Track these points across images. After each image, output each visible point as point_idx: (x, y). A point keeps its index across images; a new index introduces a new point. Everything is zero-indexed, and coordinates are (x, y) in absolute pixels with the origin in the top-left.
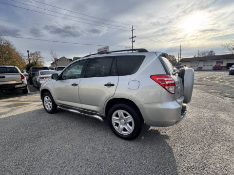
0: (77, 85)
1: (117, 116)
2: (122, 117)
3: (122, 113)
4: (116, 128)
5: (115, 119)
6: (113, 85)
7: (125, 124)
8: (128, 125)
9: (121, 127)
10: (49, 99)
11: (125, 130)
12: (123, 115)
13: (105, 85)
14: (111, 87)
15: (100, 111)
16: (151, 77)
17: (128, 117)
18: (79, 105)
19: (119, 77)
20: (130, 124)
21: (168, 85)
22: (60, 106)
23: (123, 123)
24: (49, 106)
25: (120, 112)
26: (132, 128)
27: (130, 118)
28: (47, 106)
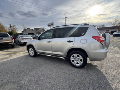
0: (50, 42)
1: (73, 57)
2: (76, 57)
3: (76, 55)
4: (73, 63)
5: (72, 59)
6: (72, 42)
7: (78, 60)
8: (79, 61)
9: (76, 62)
10: (32, 49)
11: (78, 63)
12: (77, 56)
13: (68, 42)
14: (71, 42)
15: (64, 55)
16: (92, 37)
17: (80, 57)
18: (51, 52)
19: (75, 37)
20: (81, 60)
21: (102, 41)
22: (39, 53)
23: (77, 60)
24: (32, 53)
25: (75, 55)
26: (82, 62)
27: (81, 57)
28: (31, 53)
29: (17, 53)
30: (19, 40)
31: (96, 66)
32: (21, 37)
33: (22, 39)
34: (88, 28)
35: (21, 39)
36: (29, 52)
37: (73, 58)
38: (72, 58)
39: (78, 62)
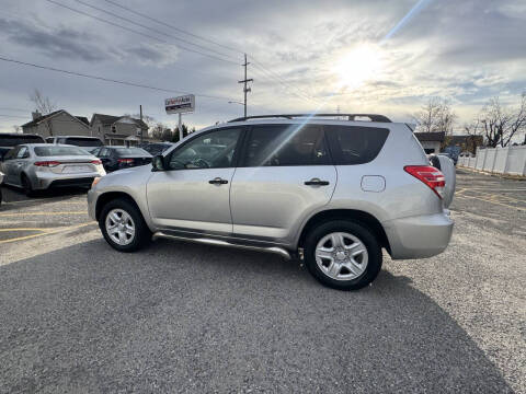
0: (227, 182)
1: (328, 244)
2: (339, 247)
3: (342, 239)
4: (325, 270)
5: (321, 252)
6: (326, 183)
7: (347, 259)
8: (353, 261)
9: (338, 266)
10: (126, 216)
12: (343, 243)
13: (307, 183)
15: (285, 238)
16: (406, 169)
17: (355, 245)
19: (338, 167)
20: (358, 258)
21: (437, 184)
23: (342, 257)
25: (337, 237)
26: (362, 267)
27: (358, 247)
28: (117, 235)
29: (30, 233)
30: (27, 170)
31: (405, 280)
32: (38, 152)
33: (47, 164)
34: (386, 132)
35: (38, 164)
36: (108, 227)
37: (328, 250)
38: (323, 249)
39: (348, 266)
